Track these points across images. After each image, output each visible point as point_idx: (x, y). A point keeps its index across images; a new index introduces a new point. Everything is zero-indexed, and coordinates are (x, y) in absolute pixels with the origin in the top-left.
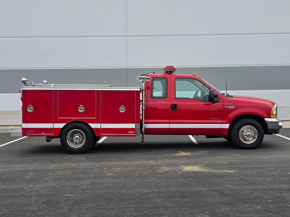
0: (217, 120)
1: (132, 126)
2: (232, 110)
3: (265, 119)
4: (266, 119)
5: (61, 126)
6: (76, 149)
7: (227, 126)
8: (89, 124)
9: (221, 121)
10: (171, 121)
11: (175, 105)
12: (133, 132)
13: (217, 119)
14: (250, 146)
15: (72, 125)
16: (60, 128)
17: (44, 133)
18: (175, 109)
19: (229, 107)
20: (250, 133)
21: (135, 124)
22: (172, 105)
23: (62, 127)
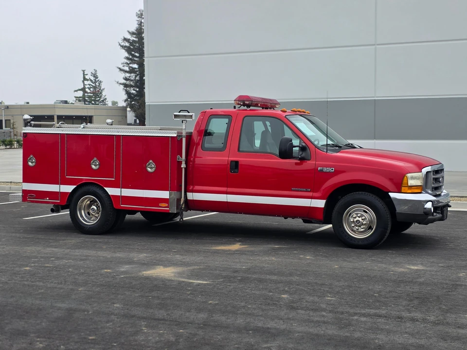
0: (303, 191)
1: (165, 194)
2: (330, 175)
3: (389, 193)
4: (392, 195)
5: (68, 189)
6: (89, 227)
7: (321, 203)
8: (105, 188)
9: (311, 194)
10: (230, 190)
11: (237, 162)
12: (166, 205)
13: (305, 190)
14: (360, 243)
15: (85, 189)
16: (68, 193)
17: (48, 199)
18: (236, 170)
19: (325, 170)
20: (360, 219)
21: (169, 192)
22: (232, 161)
23: (70, 191)
